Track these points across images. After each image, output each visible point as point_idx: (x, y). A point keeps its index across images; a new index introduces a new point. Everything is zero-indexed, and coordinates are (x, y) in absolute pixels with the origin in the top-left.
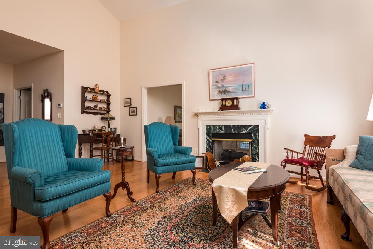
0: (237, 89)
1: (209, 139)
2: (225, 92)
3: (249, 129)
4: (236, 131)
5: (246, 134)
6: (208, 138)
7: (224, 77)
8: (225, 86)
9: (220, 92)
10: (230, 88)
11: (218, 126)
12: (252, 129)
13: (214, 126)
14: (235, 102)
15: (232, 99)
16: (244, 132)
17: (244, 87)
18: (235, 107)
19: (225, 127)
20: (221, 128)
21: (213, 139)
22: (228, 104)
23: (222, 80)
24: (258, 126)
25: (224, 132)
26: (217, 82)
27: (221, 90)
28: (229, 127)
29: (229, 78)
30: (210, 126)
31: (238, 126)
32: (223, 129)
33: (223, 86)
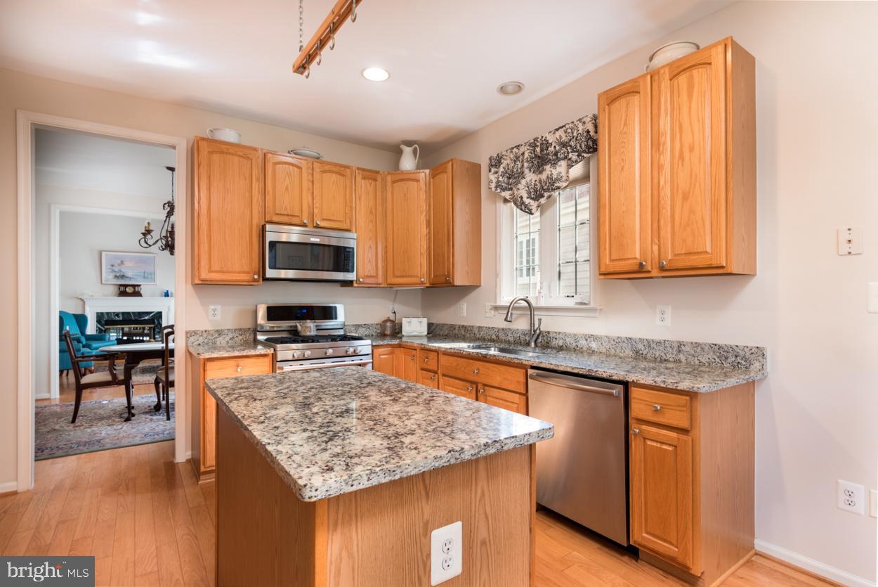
0: (137, 275)
1: (101, 327)
2: (123, 277)
3: (151, 315)
4: (137, 318)
5: (148, 320)
6: (99, 325)
7: (122, 262)
8: (123, 271)
9: (116, 277)
10: (129, 274)
11: (114, 313)
12: (155, 315)
13: (107, 313)
14: (137, 289)
15: (134, 286)
16: (146, 318)
17: (146, 275)
18: (138, 294)
19: (123, 313)
20: (117, 314)
21: (106, 327)
22: (129, 290)
23: (119, 265)
24: (161, 313)
25: (121, 318)
26: (113, 266)
27: (118, 275)
28: (128, 313)
29: (127, 264)
30: (102, 313)
31: (139, 313)
32: (121, 315)
33: (120, 271)
